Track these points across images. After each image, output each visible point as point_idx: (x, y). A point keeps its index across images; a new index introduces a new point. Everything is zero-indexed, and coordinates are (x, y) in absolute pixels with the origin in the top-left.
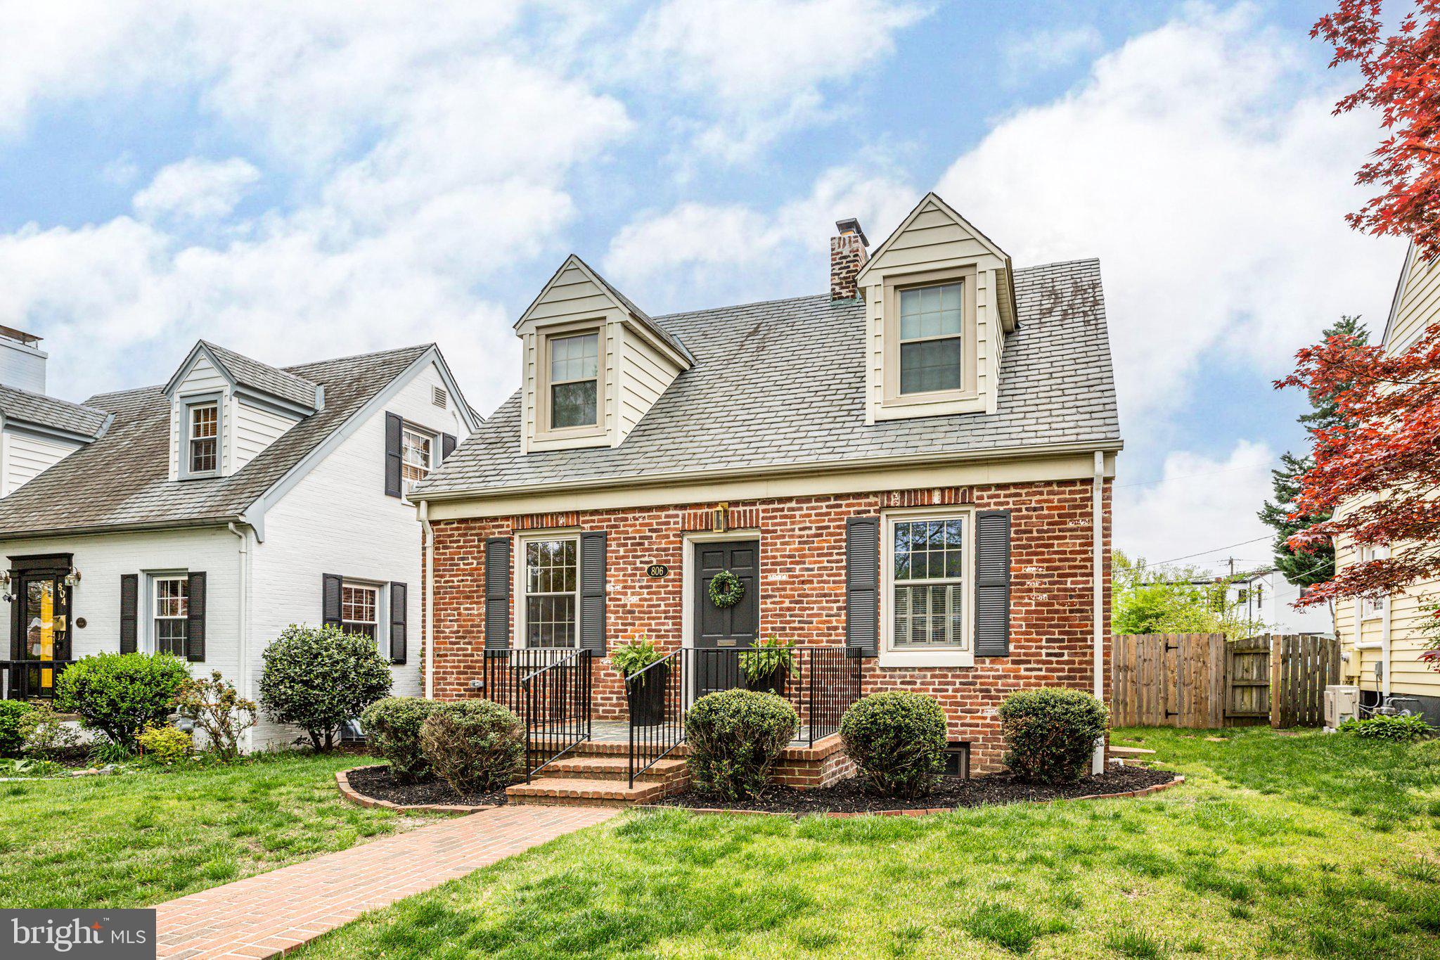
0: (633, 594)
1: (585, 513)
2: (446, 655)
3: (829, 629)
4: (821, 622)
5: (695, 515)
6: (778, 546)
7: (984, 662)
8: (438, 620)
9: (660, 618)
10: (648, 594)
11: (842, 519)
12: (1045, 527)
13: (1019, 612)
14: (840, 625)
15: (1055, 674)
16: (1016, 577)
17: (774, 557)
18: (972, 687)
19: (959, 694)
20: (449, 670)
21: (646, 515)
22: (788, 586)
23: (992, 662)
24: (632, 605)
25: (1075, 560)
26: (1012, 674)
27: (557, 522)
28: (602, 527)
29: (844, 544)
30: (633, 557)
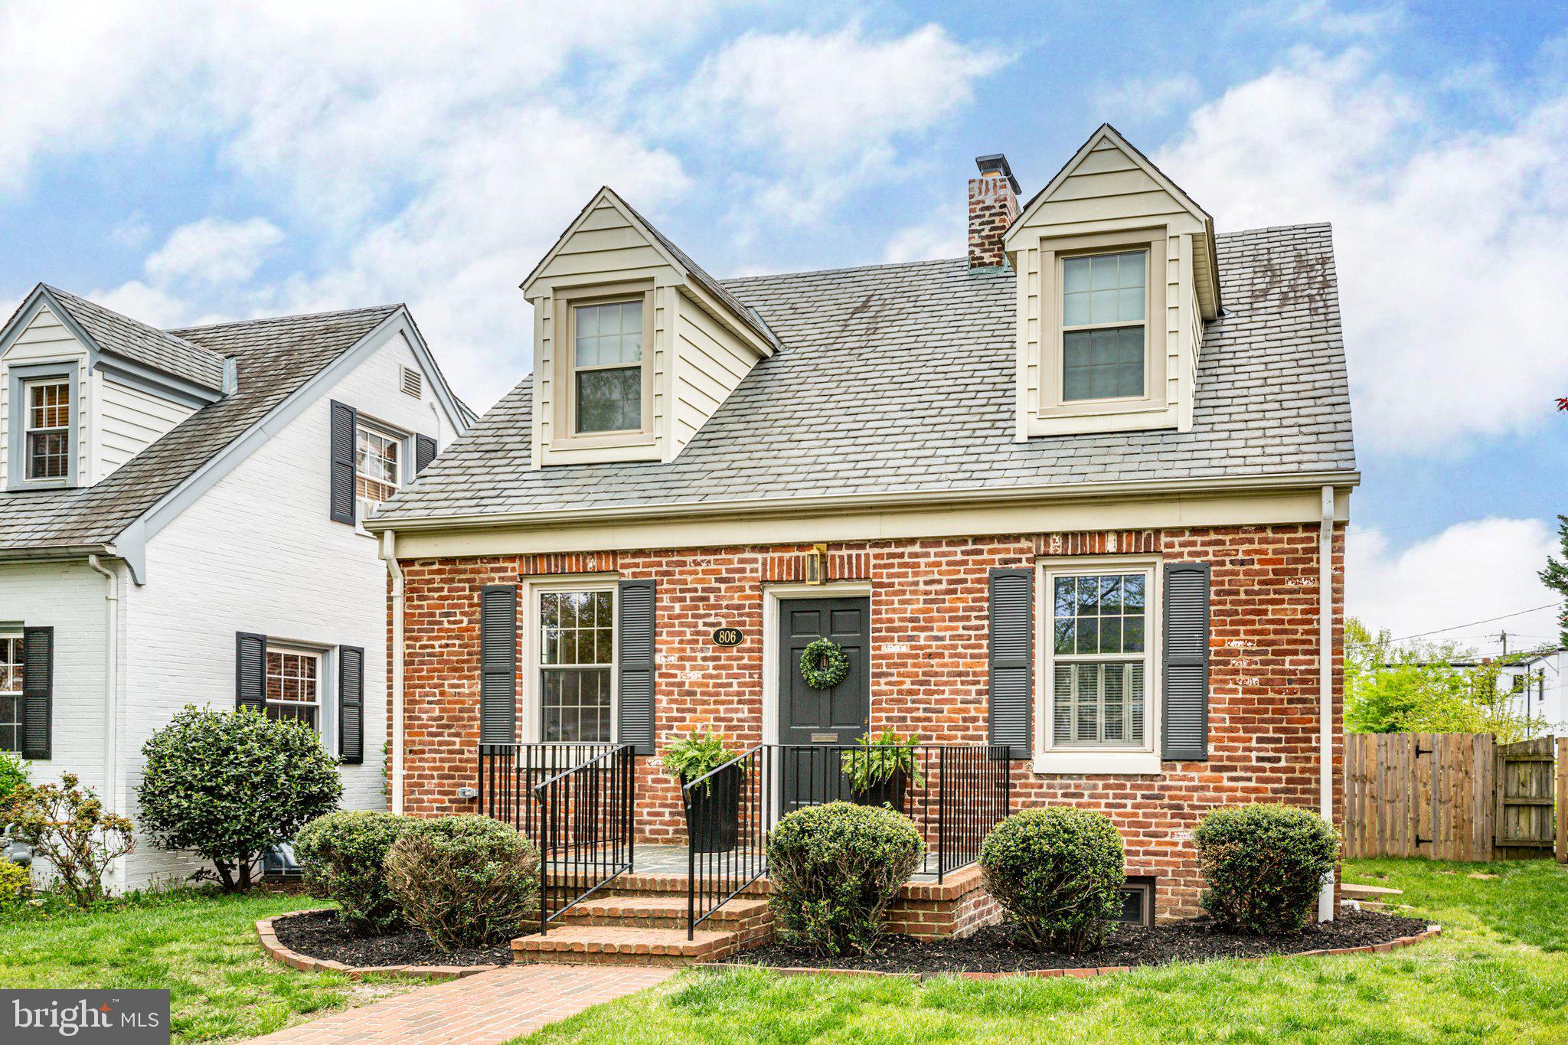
0: (693, 668)
1: (625, 553)
2: (423, 752)
3: (965, 720)
4: (955, 711)
5: (781, 559)
6: (896, 605)
7: (1174, 768)
8: (409, 701)
9: (731, 702)
10: (715, 668)
11: (984, 570)
12: (1257, 587)
13: (1221, 701)
14: (981, 715)
15: (1269, 786)
16: (1217, 653)
17: (891, 621)
18: (1158, 802)
19: (1141, 812)
20: (427, 771)
21: (712, 557)
22: (910, 661)
23: (1184, 769)
24: (691, 684)
25: (1295, 632)
26: (1212, 785)
27: (585, 566)
28: (650, 574)
29: (986, 605)
30: (694, 616)
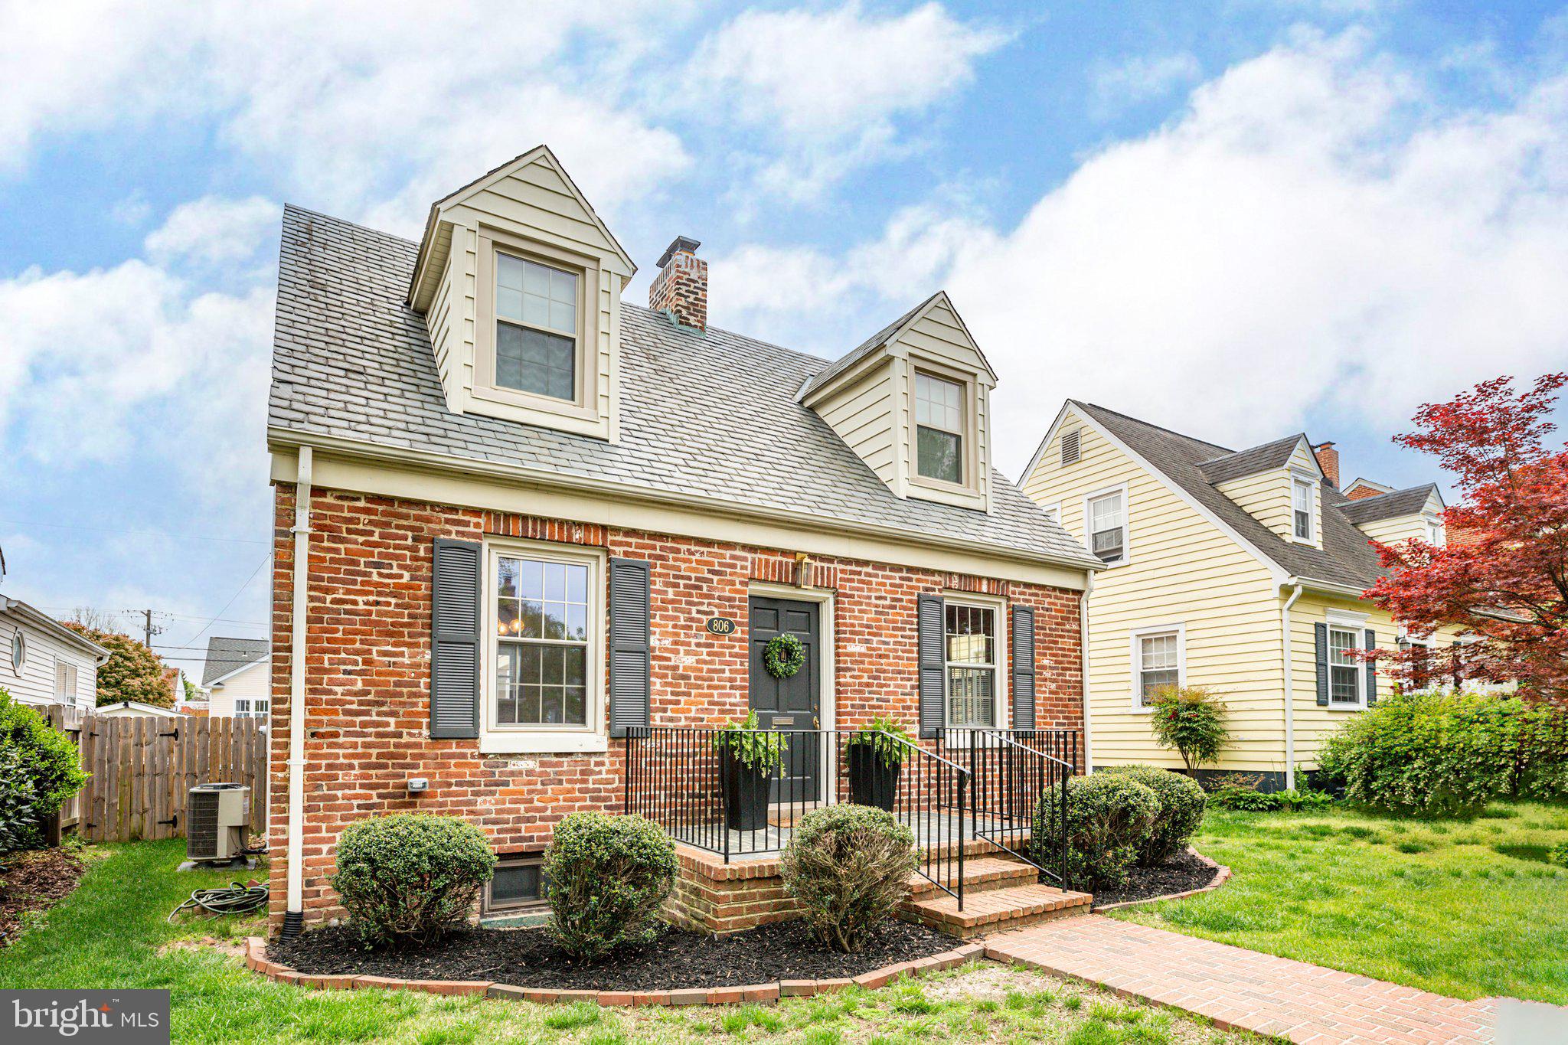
1: (616, 530)
2: (336, 735)
3: (904, 708)
4: (897, 701)
6: (856, 614)
9: (724, 687)
10: (709, 654)
11: (912, 594)
13: (1040, 698)
14: (914, 705)
16: (1038, 667)
17: (853, 625)
22: (867, 660)
25: (1073, 656)
27: (570, 536)
30: (688, 603)
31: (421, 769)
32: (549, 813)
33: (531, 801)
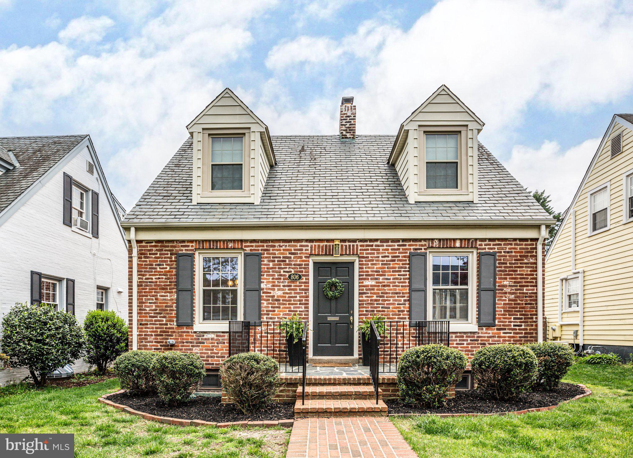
0: (279, 290)
1: (246, 241)
2: (147, 324)
3: (399, 311)
4: (395, 308)
5: (319, 246)
6: (370, 266)
7: (482, 329)
8: (140, 302)
9: (296, 304)
10: (289, 290)
11: (407, 253)
12: (513, 262)
13: (500, 304)
14: (406, 310)
15: (518, 336)
16: (499, 286)
17: (368, 272)
18: (476, 342)
19: (470, 346)
20: (149, 333)
21: (287, 244)
22: (376, 288)
23: (486, 329)
24: (278, 296)
25: (527, 278)
26: (497, 335)
27: (227, 246)
28: (258, 250)
29: (408, 266)
30: (279, 268)
31: (174, 337)
32: (219, 355)
33: (213, 350)
